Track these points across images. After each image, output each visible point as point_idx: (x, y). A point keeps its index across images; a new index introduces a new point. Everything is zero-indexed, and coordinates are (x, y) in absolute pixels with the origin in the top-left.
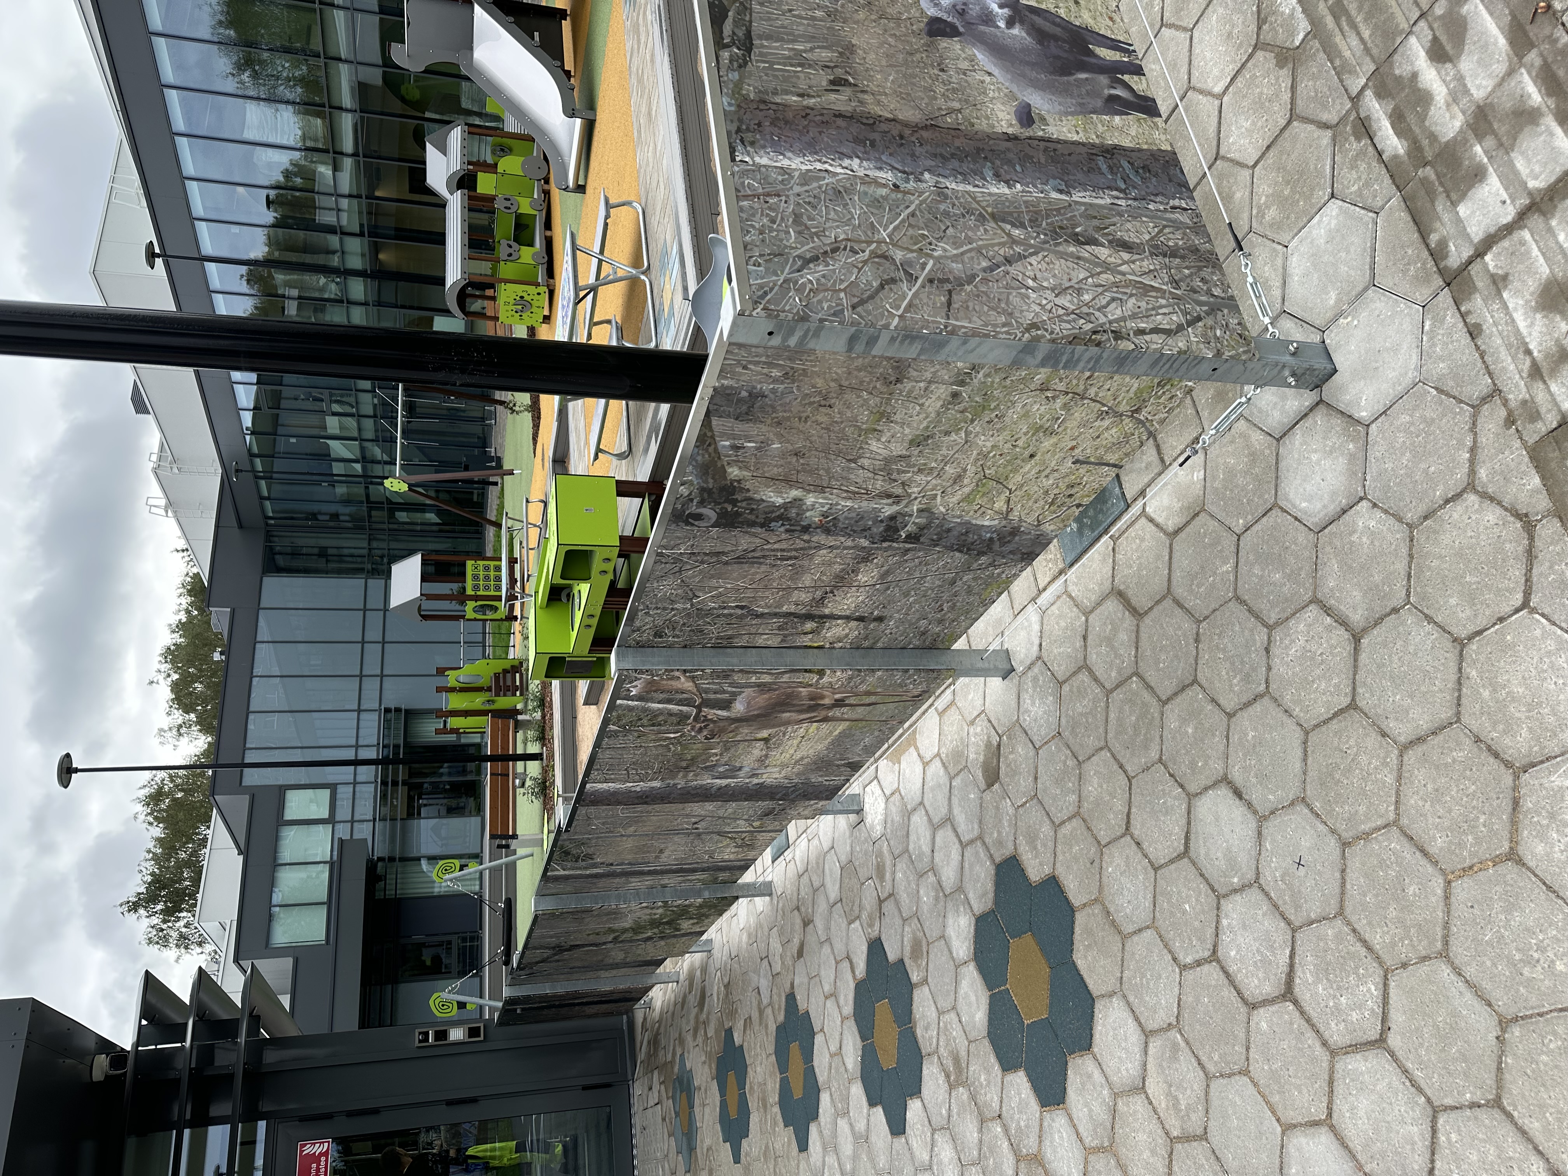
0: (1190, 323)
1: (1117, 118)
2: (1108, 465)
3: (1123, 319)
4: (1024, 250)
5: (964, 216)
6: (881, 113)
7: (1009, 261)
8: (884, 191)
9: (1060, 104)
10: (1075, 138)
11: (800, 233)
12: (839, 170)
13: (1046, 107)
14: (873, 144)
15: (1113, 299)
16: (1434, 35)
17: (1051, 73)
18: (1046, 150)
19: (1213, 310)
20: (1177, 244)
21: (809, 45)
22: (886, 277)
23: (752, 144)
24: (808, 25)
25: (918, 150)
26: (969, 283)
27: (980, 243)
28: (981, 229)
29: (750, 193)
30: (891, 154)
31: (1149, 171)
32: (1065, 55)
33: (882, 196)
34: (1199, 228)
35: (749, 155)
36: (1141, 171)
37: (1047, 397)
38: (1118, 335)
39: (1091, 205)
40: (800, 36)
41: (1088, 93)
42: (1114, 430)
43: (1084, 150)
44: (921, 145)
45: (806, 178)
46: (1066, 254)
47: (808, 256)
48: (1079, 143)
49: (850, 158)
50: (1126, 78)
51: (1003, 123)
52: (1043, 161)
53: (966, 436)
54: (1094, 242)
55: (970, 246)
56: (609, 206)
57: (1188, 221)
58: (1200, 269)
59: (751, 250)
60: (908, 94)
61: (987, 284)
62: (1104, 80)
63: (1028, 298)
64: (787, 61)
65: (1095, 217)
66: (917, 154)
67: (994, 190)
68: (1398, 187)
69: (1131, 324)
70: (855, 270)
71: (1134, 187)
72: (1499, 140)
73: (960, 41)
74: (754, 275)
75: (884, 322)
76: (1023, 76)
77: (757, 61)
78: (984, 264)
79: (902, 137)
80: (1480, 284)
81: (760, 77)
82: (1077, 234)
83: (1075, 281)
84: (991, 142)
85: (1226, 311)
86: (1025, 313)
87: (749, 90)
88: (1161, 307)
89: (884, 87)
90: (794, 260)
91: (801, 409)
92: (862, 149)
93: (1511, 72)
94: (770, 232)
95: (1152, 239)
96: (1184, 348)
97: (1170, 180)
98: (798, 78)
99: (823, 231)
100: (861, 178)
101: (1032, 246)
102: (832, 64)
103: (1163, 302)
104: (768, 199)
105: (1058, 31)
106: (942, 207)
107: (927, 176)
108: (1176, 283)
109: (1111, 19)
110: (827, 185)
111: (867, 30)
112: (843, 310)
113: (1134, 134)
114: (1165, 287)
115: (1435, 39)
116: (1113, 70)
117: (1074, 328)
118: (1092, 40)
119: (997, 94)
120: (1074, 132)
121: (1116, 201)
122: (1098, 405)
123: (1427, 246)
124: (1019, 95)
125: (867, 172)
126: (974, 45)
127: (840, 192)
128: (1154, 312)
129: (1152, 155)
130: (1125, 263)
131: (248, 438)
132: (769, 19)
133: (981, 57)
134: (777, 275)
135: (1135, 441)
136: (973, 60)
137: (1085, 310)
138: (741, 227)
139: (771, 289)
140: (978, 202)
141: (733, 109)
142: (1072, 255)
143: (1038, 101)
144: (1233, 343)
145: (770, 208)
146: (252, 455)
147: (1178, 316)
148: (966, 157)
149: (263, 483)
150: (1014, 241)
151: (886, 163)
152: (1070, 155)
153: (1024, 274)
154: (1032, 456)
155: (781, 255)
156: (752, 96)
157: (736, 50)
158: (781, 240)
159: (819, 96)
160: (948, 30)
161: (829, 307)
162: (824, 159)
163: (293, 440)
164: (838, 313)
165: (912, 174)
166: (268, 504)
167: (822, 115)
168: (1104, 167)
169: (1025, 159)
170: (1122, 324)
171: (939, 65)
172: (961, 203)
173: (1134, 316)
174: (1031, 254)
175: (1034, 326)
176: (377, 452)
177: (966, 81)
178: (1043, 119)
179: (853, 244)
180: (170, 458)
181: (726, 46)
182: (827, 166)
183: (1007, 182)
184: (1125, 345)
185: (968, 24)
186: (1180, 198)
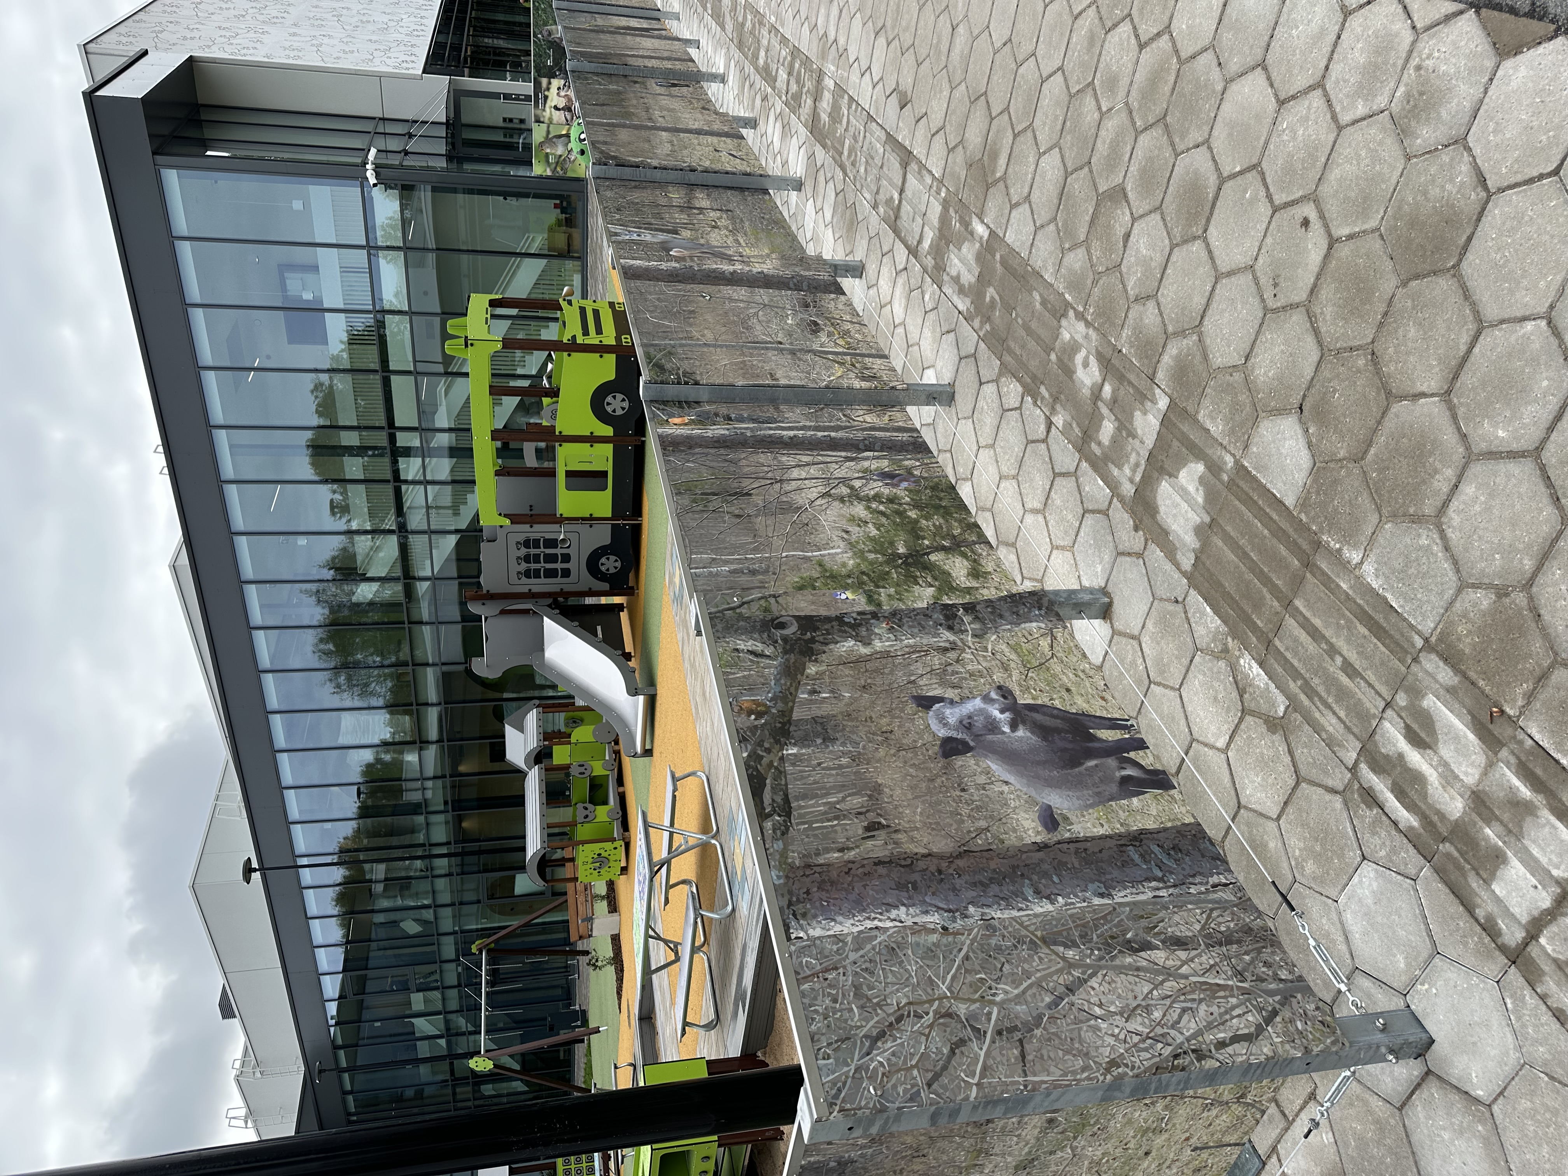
0: (1269, 1020)
1: (1135, 800)
2: (1230, 1145)
3: (1199, 1033)
4: (1084, 973)
5: (1016, 947)
6: (916, 850)
7: (1070, 990)
8: (934, 938)
9: (1078, 799)
10: (1102, 831)
11: (862, 1007)
12: (889, 924)
13: (1066, 804)
14: (915, 888)
15: (1184, 1010)
16: (1405, 722)
17: (1063, 768)
18: (1077, 852)
19: (1286, 998)
20: (1228, 927)
21: (841, 795)
22: (955, 1039)
23: (804, 915)
24: (837, 774)
25: (958, 882)
26: (1038, 1026)
27: (1038, 975)
28: (1036, 958)
29: (808, 973)
30: (933, 894)
31: (1180, 851)
32: (1070, 746)
33: (934, 944)
34: (1245, 903)
35: (802, 929)
36: (1172, 852)
37: (1146, 1104)
38: (1200, 1055)
39: (1135, 903)
40: (831, 788)
41: (1101, 781)
42: (1224, 1117)
43: (1111, 843)
44: (960, 876)
45: (861, 940)
46: (1124, 967)
47: (874, 1034)
48: (1107, 836)
49: (896, 907)
50: (1132, 755)
51: (1030, 832)
52: (1077, 865)
53: (1072, 1151)
54: (1147, 946)
55: (1029, 981)
56: (675, 779)
57: (1233, 898)
58: (1259, 951)
59: (818, 1040)
60: (938, 823)
61: (1055, 1023)
62: (1112, 762)
63: (1100, 1030)
64: (825, 817)
65: (1142, 917)
66: (958, 887)
67: (1038, 910)
68: (1425, 858)
69: (1209, 1037)
70: (923, 1038)
71: (1171, 873)
72: (1505, 826)
73: (973, 756)
74: (825, 1070)
75: (962, 1096)
76: (1037, 777)
77: (798, 824)
78: (1048, 999)
79: (940, 872)
80: (1546, 969)
81: (802, 840)
82: (1129, 941)
83: (1140, 997)
84: (1024, 856)
85: (1299, 996)
86: (1101, 1050)
87: (794, 858)
88: (1233, 1008)
89: (914, 822)
90: (862, 1042)
91: (894, 1164)
92: (905, 894)
93: (1490, 765)
94: (834, 1014)
95: (1203, 928)
96: (1271, 1054)
97: (1203, 856)
98: (836, 832)
99: (885, 1000)
100: (910, 928)
101: (1089, 966)
102: (864, 810)
103: (1234, 1001)
104: (827, 975)
105: (1058, 723)
106: (993, 942)
107: (971, 909)
108: (1239, 974)
109: (1103, 698)
110: (880, 943)
111: (889, 766)
112: (919, 1091)
113: (1154, 813)
114: (1230, 983)
115: (1408, 727)
116: (1118, 750)
117: (1154, 1056)
118: (1092, 724)
119: (1018, 803)
120: (1098, 825)
121: (1158, 893)
122: (1201, 1100)
123: (1477, 920)
124: (1039, 799)
125: (915, 920)
126: (986, 757)
127: (893, 949)
128: (1228, 1017)
129: (1178, 832)
130: (1184, 963)
131: (332, 1029)
132: (803, 778)
133: (996, 767)
134: (848, 1065)
135: (1249, 1120)
136: (988, 773)
137: (1159, 1030)
138: (806, 1017)
139: (845, 1084)
140: (1026, 928)
141: (782, 881)
142: (1130, 967)
143: (1058, 800)
144: (1318, 1035)
145: (830, 986)
146: (336, 1047)
147: (1253, 1015)
148: (1004, 879)
149: (346, 1076)
150: (1071, 965)
151: (931, 905)
152: (1100, 851)
153: (1089, 1002)
154: (1147, 1154)
155: (848, 1039)
156: (797, 863)
157: (778, 818)
158: (846, 1021)
159: (857, 847)
160: (960, 747)
161: (906, 1091)
162: (873, 915)
163: (378, 1024)
164: (914, 1097)
165: (957, 910)
166: (350, 1098)
167: (863, 866)
168: (1136, 857)
169: (1060, 867)
170: (1200, 1038)
171: (959, 785)
172: (1009, 933)
173: (1210, 1027)
174: (1091, 976)
175: (1113, 1063)
176: (461, 1022)
177: (987, 796)
178: (1066, 819)
179: (916, 1007)
180: (253, 1062)
181: (769, 815)
182: (876, 923)
183: (1048, 897)
184: (1210, 1064)
185: (977, 737)
186: (1218, 874)
